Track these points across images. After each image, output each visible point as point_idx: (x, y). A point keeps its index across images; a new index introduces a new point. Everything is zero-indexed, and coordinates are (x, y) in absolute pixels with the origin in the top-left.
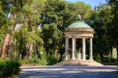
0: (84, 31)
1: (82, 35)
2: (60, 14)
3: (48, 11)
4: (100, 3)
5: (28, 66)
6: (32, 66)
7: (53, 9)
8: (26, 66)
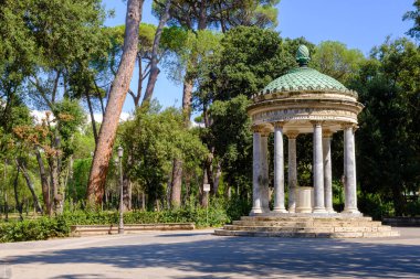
0: (319, 100)
1: (312, 118)
2: (263, 70)
3: (229, 63)
4: (388, 38)
5: (164, 229)
6: (177, 229)
7: (244, 56)
8: (158, 229)
